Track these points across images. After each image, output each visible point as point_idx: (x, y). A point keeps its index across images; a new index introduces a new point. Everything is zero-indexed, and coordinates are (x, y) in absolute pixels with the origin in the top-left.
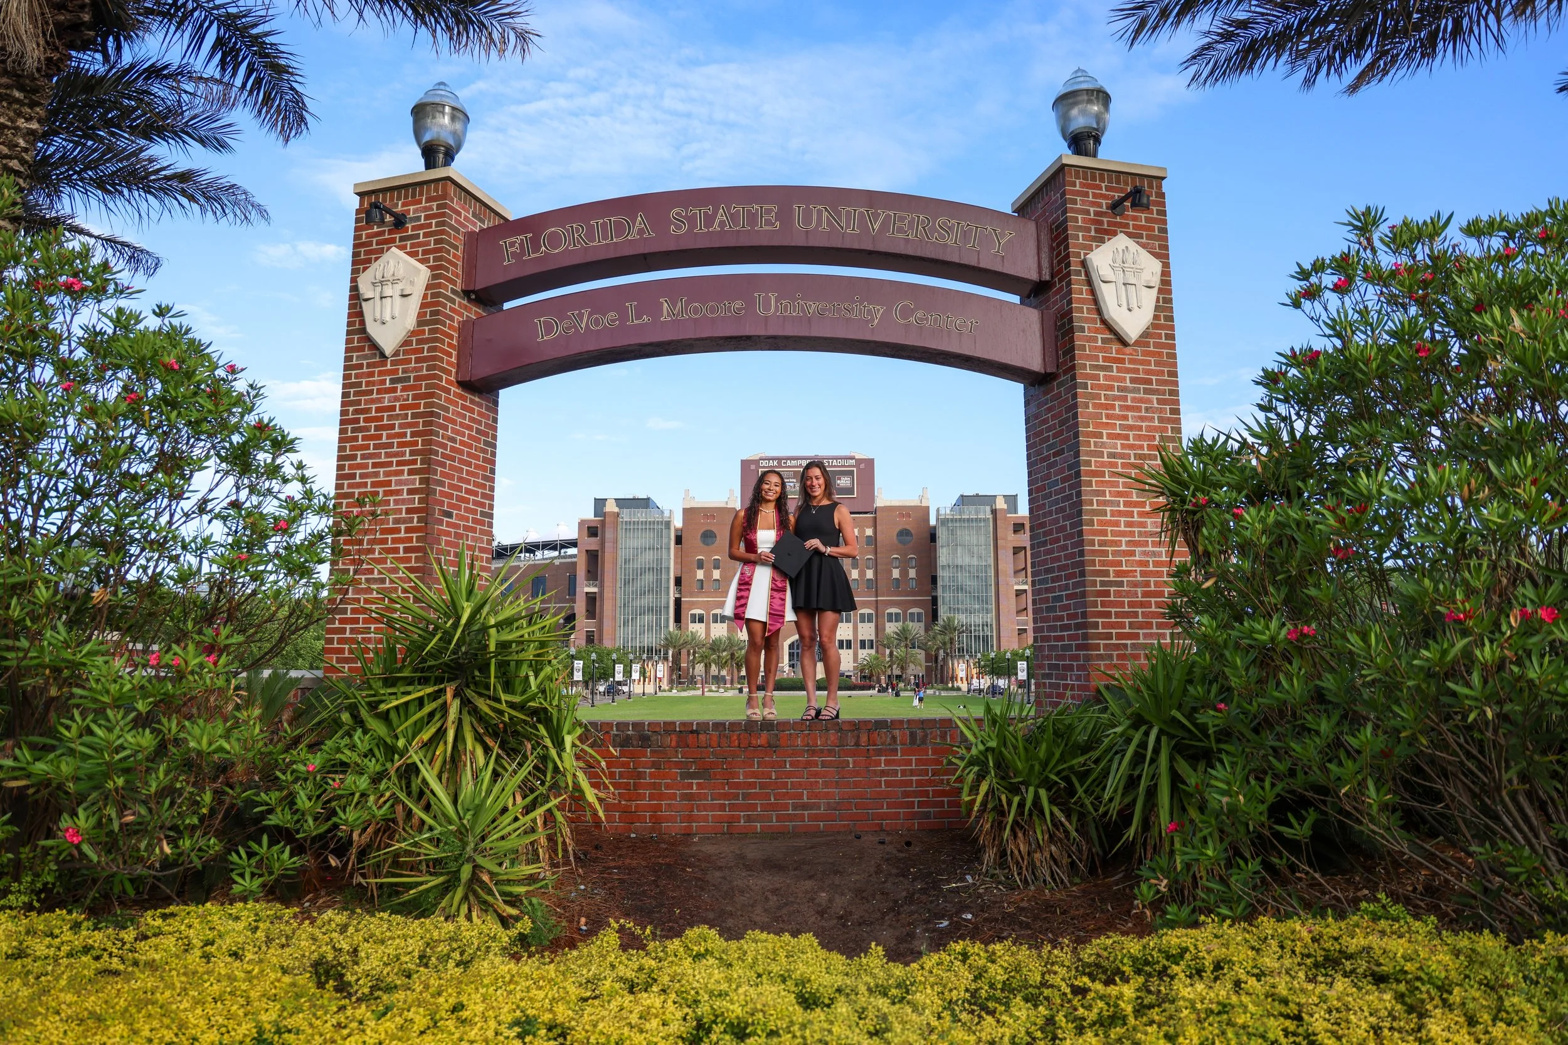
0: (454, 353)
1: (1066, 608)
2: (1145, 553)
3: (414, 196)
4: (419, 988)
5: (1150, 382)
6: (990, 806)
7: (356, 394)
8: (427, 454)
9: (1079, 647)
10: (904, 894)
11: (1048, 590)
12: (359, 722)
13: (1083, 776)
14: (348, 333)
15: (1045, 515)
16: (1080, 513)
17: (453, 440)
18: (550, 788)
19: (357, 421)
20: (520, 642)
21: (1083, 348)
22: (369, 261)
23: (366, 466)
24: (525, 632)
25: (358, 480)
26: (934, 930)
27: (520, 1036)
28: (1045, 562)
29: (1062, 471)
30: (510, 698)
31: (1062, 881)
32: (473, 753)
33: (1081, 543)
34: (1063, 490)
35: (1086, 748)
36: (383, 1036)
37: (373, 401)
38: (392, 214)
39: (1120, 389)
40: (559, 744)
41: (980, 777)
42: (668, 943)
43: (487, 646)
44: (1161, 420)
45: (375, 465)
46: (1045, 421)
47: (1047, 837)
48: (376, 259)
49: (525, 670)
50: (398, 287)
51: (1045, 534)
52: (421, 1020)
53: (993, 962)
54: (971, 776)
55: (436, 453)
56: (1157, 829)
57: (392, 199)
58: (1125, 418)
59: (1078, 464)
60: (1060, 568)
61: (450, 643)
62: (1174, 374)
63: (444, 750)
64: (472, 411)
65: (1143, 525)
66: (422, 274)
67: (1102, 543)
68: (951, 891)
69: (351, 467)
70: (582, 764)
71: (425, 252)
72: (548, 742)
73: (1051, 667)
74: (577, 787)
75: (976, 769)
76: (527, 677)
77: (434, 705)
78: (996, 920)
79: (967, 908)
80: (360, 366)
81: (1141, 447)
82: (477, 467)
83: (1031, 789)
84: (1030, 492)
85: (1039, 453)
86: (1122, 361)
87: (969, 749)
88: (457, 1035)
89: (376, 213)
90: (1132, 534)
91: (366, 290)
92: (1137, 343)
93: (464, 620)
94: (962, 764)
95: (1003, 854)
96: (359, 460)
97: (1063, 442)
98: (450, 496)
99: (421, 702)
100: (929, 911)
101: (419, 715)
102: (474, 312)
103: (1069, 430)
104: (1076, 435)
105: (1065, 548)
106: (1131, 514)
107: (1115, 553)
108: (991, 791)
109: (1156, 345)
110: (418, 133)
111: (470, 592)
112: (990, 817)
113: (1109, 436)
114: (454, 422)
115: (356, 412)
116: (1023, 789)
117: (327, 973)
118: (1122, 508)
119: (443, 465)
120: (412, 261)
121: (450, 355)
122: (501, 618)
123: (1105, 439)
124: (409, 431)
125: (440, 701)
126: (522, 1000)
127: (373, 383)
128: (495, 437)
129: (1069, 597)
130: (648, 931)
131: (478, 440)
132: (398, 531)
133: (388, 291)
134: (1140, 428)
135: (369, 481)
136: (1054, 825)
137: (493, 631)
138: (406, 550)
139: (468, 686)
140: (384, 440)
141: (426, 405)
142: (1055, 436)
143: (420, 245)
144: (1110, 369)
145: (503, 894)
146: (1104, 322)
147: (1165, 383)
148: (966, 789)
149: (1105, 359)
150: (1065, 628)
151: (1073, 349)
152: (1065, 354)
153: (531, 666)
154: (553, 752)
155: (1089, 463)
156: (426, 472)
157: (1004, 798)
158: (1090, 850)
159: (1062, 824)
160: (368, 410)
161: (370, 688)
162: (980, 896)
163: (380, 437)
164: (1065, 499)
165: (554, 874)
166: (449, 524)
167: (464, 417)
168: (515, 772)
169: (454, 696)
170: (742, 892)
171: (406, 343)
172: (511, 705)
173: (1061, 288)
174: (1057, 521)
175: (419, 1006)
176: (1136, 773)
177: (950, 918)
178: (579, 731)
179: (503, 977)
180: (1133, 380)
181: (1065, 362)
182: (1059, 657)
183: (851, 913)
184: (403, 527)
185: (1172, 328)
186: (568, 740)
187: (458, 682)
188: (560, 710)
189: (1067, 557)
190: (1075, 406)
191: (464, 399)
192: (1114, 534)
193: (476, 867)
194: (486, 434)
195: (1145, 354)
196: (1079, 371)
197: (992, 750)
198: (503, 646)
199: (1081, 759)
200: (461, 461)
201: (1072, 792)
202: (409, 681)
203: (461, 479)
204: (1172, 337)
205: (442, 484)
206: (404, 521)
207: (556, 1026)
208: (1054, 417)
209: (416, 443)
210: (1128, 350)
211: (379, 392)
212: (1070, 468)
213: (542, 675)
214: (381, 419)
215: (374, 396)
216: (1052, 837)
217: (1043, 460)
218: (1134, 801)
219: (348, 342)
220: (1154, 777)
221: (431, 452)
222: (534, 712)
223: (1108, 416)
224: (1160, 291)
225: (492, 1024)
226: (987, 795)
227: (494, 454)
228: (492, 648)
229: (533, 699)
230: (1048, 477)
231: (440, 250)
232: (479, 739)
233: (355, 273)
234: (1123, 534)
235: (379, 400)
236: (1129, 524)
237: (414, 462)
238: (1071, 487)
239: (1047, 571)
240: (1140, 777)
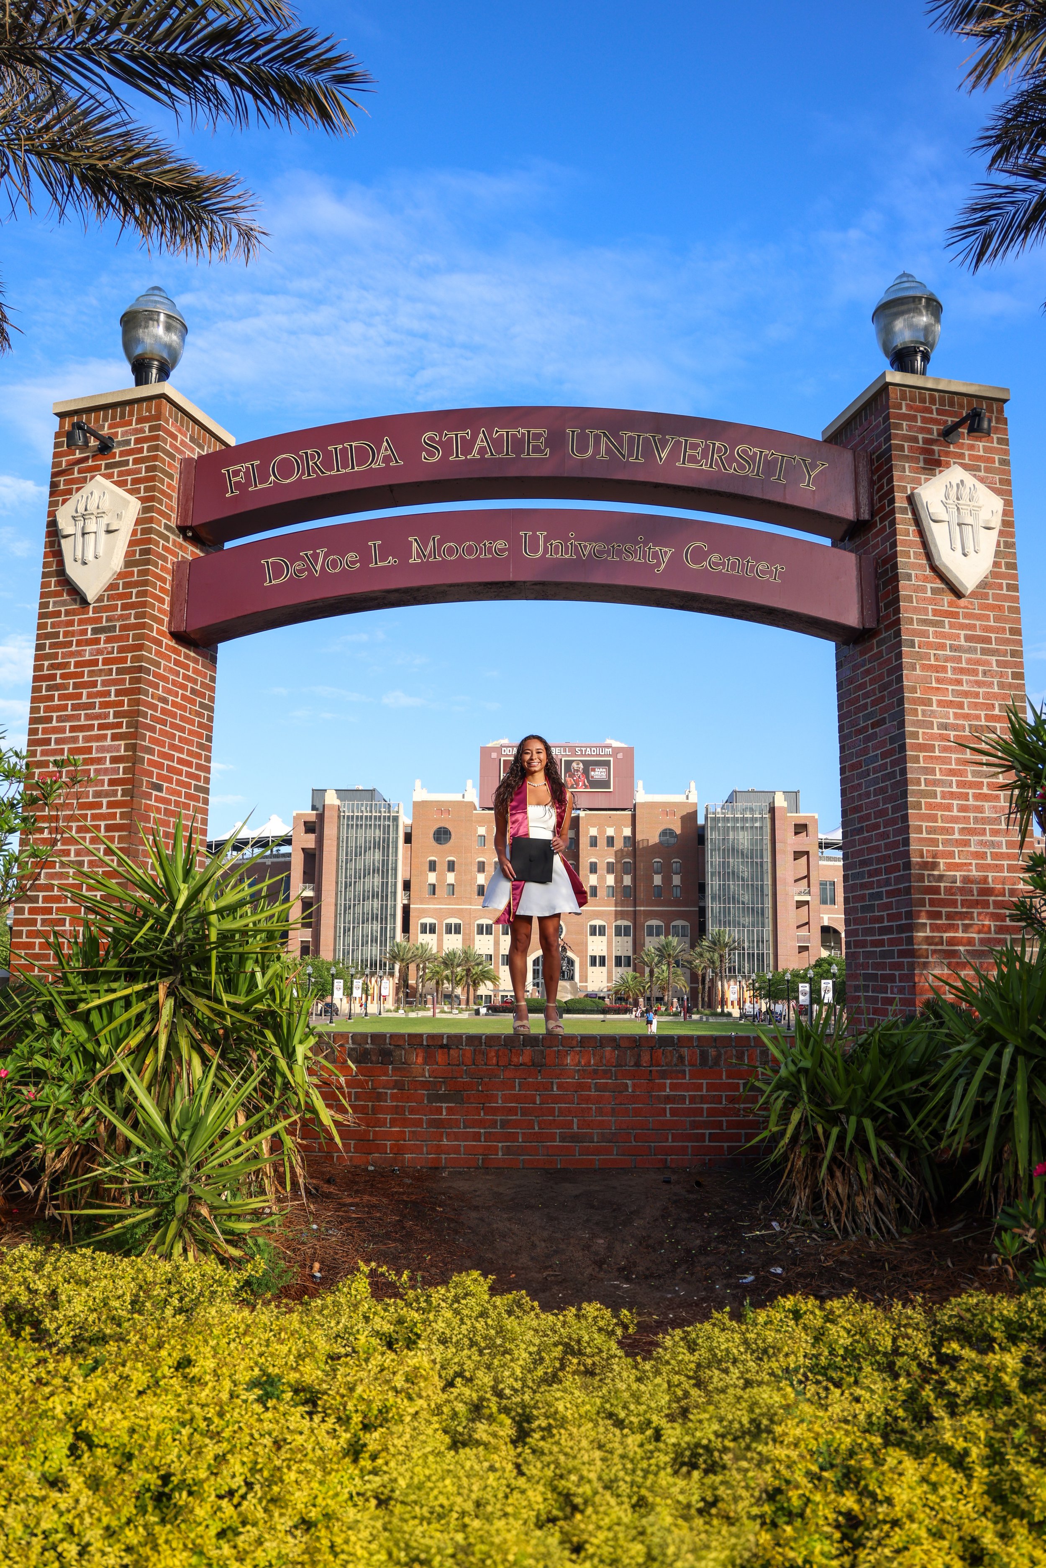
0: (167, 599)
1: (888, 906)
2: (982, 843)
3: (122, 416)
4: (134, 1338)
5: (988, 640)
6: (803, 1138)
7: (52, 646)
8: (133, 715)
9: (902, 954)
10: (698, 1242)
11: (863, 886)
12: (54, 1023)
13: (916, 1105)
14: (45, 575)
15: (860, 797)
16: (905, 794)
17: (165, 701)
18: (279, 1108)
19: (53, 677)
20: (244, 933)
21: (910, 599)
22: (69, 492)
23: (62, 730)
24: (249, 921)
25: (53, 746)
26: (738, 1286)
27: (260, 1400)
28: (860, 852)
29: (882, 744)
30: (232, 999)
31: (889, 1231)
32: (189, 1063)
33: (906, 829)
34: (884, 767)
35: (915, 1072)
36: (93, 1396)
37: (72, 654)
38: (97, 437)
39: (953, 648)
40: (290, 1055)
41: (790, 1104)
42: (431, 1290)
43: (208, 936)
44: (1001, 686)
45: (73, 729)
46: (862, 686)
47: (871, 1177)
48: (78, 489)
49: (250, 966)
50: (104, 521)
51: (861, 819)
52: (140, 1378)
53: (832, 1322)
54: (780, 1103)
55: (145, 715)
56: (1011, 1168)
57: (97, 420)
58: (959, 682)
59: (903, 736)
60: (880, 860)
61: (163, 931)
62: (1016, 632)
63: (154, 1060)
64: (186, 667)
65: (979, 809)
66: (133, 506)
67: (930, 831)
68: (755, 1239)
69: (45, 731)
70: (315, 1080)
71: (135, 481)
72: (276, 1051)
73: (867, 977)
74: (311, 1108)
75: (786, 1093)
76: (253, 973)
77: (142, 1006)
78: (813, 1276)
79: (776, 1261)
80: (58, 614)
81: (978, 718)
82: (191, 732)
83: (853, 1119)
84: (843, 771)
85: (854, 724)
86: (955, 615)
87: (776, 1072)
88: (184, 1398)
89: (79, 434)
90: (966, 819)
91: (65, 525)
92: (974, 594)
93: (179, 905)
94: (768, 1089)
95: (816, 1196)
96: (54, 724)
97: (884, 710)
98: (160, 766)
99: (127, 1002)
100: (729, 1263)
101: (126, 1016)
102: (191, 552)
103: (892, 695)
104: (901, 701)
105: (885, 835)
106: (965, 797)
107: (946, 842)
108: (804, 1121)
109: (996, 597)
110: (128, 343)
111: (187, 873)
112: (803, 1151)
113: (940, 703)
114: (165, 679)
115: (52, 667)
116: (843, 1118)
117: (19, 1319)
118: (955, 789)
119: (152, 729)
120: (120, 491)
121: (162, 601)
122: (223, 903)
123: (935, 707)
124: (113, 689)
125: (151, 1000)
126: (261, 1355)
127: (73, 633)
128: (212, 699)
129: (890, 894)
130: (405, 1277)
131: (193, 702)
132: (99, 805)
133: (91, 526)
134: (977, 695)
135: (66, 747)
136: (881, 1163)
137: (214, 918)
138: (108, 828)
139: (183, 983)
140: (84, 700)
141: (135, 659)
142: (874, 703)
143: (129, 473)
144: (940, 624)
145: (224, 1232)
146: (934, 569)
147: (1007, 642)
148: (773, 1118)
149: (935, 612)
150: (883, 931)
151: (897, 600)
152: (887, 607)
153: (257, 961)
154: (282, 1064)
155: (915, 735)
156: (133, 737)
157: (820, 1129)
158: (922, 1194)
159: (890, 1163)
160: (66, 665)
161: (68, 984)
162: (790, 1246)
163: (79, 696)
164: (885, 778)
165: (281, 1210)
166: (158, 799)
167: (177, 674)
168: (239, 1087)
169: (168, 995)
170: (503, 1236)
171: (112, 586)
172: (234, 1007)
173: (883, 529)
174: (876, 803)
175: (136, 1360)
176: (988, 1099)
177: (756, 1272)
178: (312, 1041)
179: (236, 1327)
180: (968, 638)
181: (887, 616)
182: (876, 966)
183: (635, 1264)
184: (105, 801)
185: (1015, 577)
186: (301, 1051)
187: (172, 978)
188: (290, 1014)
189: (888, 847)
190: (900, 667)
191: (178, 653)
192: (944, 819)
193: (194, 1200)
194: (203, 695)
195: (983, 607)
196: (904, 627)
197: (805, 1071)
198: (225, 937)
199: (913, 1084)
200: (174, 726)
201: (901, 1123)
202: (114, 977)
203: (173, 747)
204: (1015, 588)
205: (151, 751)
206: (107, 794)
207: (304, 1390)
208: (872, 682)
209: (121, 704)
210: (963, 602)
211: (79, 643)
212: (892, 740)
213: (270, 973)
214: (81, 675)
215: (74, 648)
216: (877, 1179)
217: (859, 732)
218: (983, 1136)
219: (44, 585)
220: (1009, 1104)
221: (138, 713)
222: (260, 1017)
223: (938, 681)
224: (1001, 533)
225: (227, 1384)
226: (799, 1124)
227: (210, 719)
228: (213, 938)
229: (259, 999)
230: (865, 751)
231: (152, 479)
232: (196, 1047)
233: (53, 504)
234: (955, 820)
235: (79, 653)
236: (962, 809)
237: (119, 725)
238: (894, 764)
239: (863, 863)
240: (991, 1104)
